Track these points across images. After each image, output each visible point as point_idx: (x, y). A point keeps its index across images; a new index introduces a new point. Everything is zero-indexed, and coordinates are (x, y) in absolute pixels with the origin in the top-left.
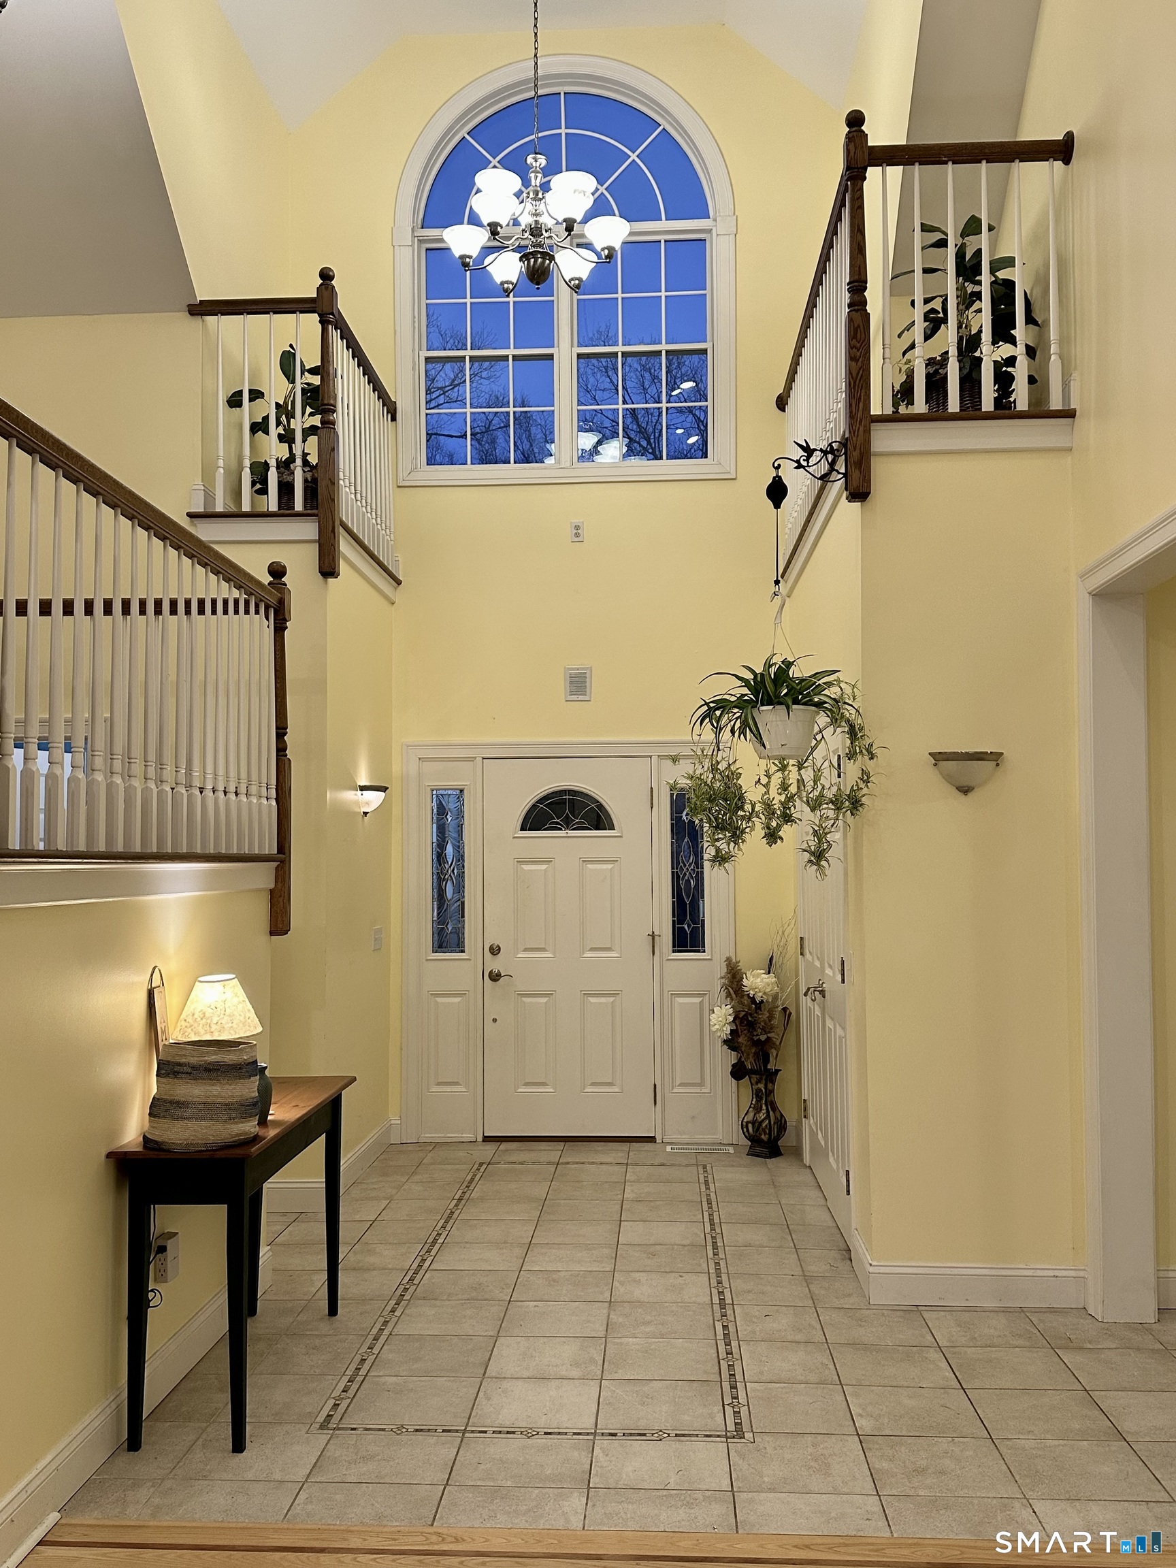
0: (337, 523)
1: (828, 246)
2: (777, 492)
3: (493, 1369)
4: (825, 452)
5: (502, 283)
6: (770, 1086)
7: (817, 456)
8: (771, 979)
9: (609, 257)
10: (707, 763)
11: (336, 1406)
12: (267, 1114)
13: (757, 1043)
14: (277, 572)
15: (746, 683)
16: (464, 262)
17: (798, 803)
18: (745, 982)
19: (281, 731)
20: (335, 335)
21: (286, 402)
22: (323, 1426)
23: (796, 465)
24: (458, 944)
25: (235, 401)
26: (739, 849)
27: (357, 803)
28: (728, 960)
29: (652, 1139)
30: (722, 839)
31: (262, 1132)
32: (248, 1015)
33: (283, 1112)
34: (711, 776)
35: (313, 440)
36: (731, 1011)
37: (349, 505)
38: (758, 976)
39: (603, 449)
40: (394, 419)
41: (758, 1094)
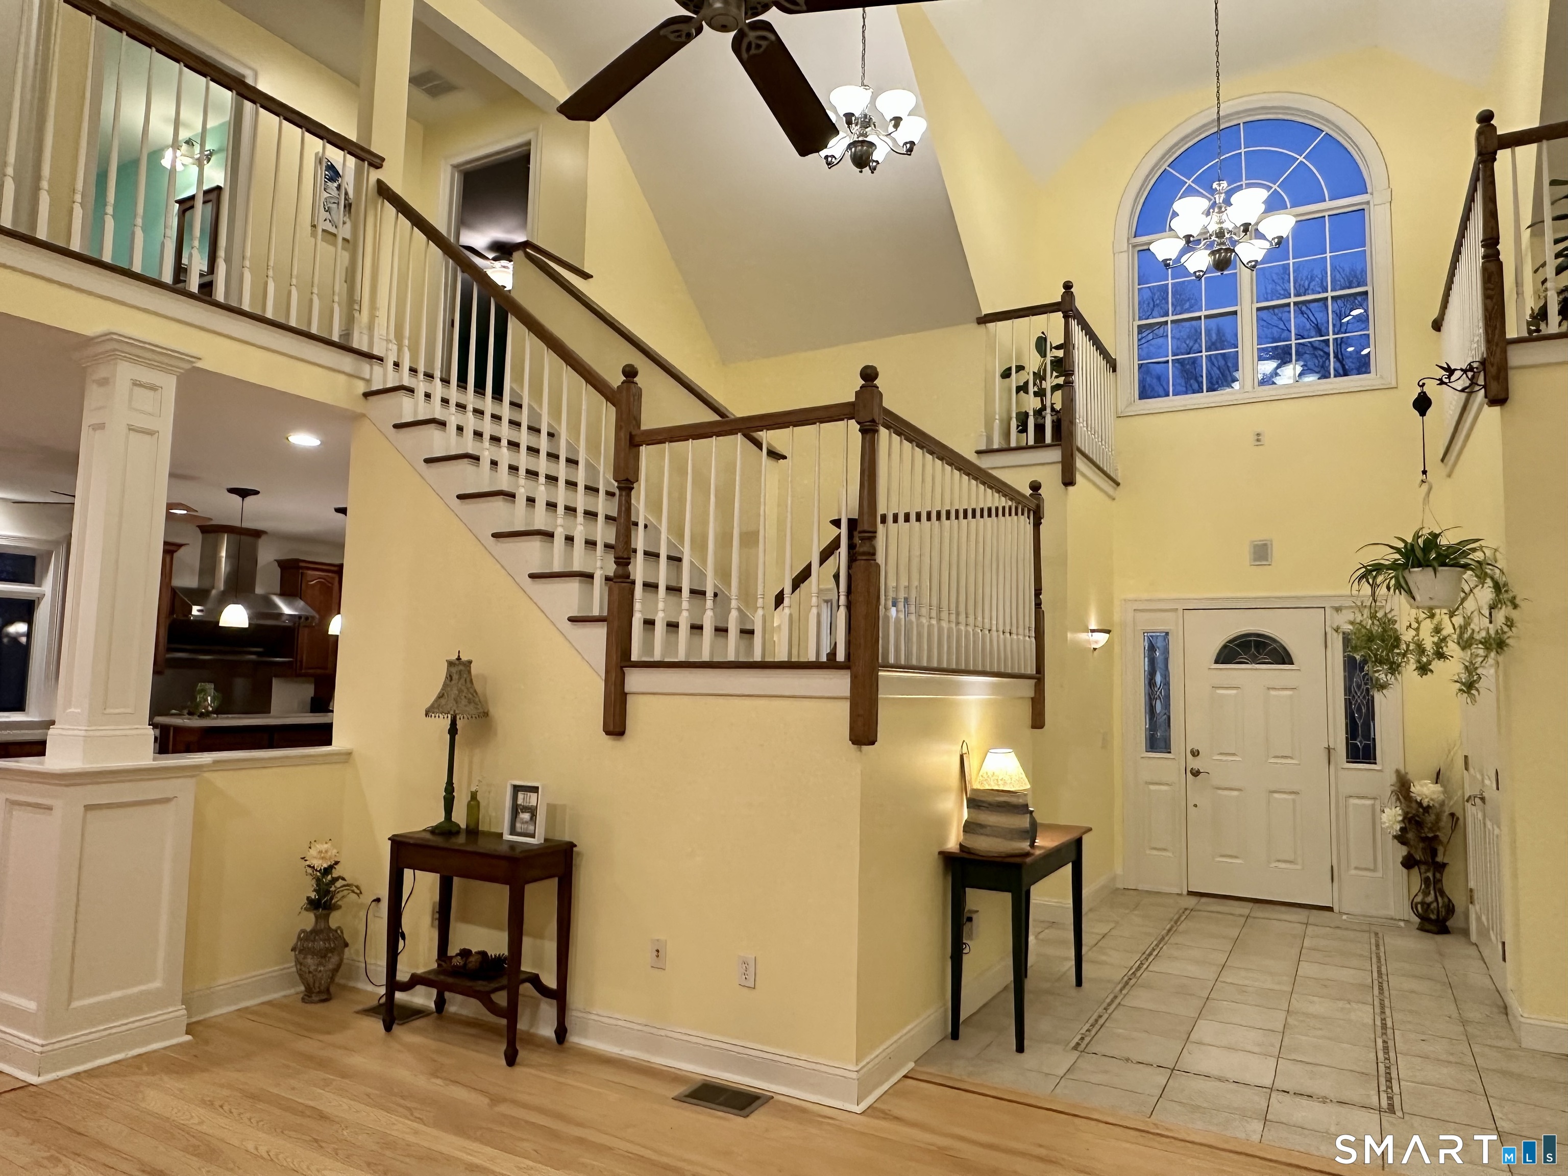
0: (1075, 449)
1: (1468, 210)
2: (1422, 404)
3: (1193, 1037)
4: (1465, 371)
5: (1195, 272)
6: (1438, 875)
7: (1457, 374)
8: (1438, 788)
9: (1279, 243)
10: (1366, 612)
11: (1082, 1039)
12: (1035, 842)
13: (1425, 839)
14: (1035, 487)
15: (1398, 550)
16: (1166, 264)
17: (1450, 644)
18: (1412, 789)
19: (1038, 592)
20: (1073, 323)
21: (1039, 370)
22: (1076, 1047)
23: (1439, 382)
24: (1165, 747)
25: (1006, 374)
26: (1396, 679)
27: (1088, 641)
28: (1398, 772)
29: (1330, 909)
30: (1381, 671)
31: (1032, 851)
32: (1021, 776)
33: (1045, 842)
34: (1370, 622)
35: (1058, 394)
36: (1400, 812)
37: (1083, 436)
38: (1426, 784)
39: (1282, 371)
40: (1114, 370)
41: (1426, 881)
